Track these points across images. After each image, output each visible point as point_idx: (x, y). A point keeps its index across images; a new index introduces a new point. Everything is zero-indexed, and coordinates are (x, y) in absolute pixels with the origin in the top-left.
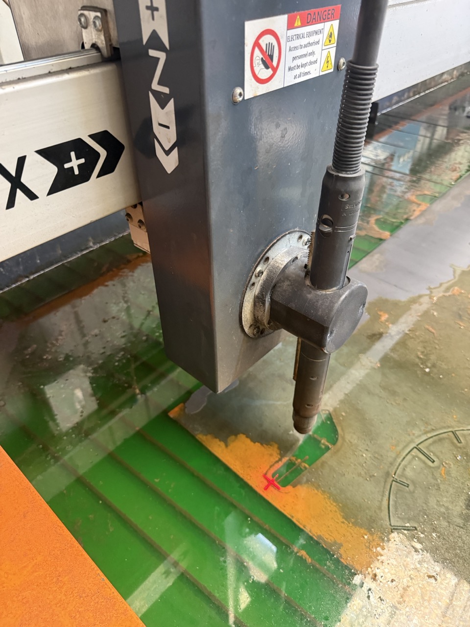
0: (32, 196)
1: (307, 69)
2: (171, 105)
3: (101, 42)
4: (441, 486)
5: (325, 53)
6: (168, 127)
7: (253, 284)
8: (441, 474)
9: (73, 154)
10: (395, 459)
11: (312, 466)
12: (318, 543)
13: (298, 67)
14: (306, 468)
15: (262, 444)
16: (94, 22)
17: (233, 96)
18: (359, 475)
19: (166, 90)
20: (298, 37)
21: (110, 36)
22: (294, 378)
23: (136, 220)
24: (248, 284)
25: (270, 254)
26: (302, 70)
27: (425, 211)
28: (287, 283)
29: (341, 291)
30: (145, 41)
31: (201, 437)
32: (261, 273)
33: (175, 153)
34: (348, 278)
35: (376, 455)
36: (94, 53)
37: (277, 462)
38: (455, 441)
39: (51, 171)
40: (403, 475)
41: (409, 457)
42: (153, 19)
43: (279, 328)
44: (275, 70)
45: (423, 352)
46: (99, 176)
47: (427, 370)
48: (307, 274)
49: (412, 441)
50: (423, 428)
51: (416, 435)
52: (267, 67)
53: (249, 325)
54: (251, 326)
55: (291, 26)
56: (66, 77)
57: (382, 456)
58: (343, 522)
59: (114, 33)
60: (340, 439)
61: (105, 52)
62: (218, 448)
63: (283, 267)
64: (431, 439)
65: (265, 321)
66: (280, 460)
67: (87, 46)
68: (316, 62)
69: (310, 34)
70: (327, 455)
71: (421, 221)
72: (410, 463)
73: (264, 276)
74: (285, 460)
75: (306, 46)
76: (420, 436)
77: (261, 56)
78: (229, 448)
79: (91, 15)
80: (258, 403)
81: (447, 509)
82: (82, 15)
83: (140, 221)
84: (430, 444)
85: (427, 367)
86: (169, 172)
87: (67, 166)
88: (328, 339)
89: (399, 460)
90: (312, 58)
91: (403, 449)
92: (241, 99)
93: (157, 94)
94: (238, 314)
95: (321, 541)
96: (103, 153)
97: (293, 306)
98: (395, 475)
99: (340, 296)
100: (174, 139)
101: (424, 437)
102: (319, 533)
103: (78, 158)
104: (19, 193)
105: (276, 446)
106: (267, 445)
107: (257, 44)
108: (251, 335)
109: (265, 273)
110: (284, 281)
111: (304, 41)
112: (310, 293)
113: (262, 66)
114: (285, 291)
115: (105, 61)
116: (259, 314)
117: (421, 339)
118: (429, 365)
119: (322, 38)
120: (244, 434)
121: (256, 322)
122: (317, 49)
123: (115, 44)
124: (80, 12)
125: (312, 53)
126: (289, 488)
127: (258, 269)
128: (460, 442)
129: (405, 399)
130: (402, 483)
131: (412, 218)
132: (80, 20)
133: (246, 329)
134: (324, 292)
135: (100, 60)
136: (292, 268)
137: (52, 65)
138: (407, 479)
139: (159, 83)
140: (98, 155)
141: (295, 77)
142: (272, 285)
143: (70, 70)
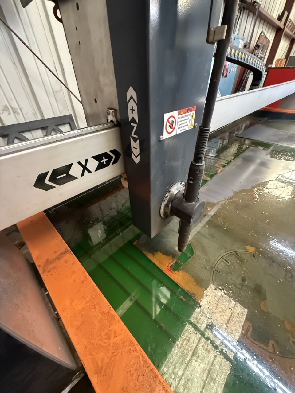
0: (90, 172)
1: (184, 128)
2: (138, 141)
3: (114, 120)
4: (232, 273)
5: (191, 122)
6: (137, 149)
7: (165, 200)
8: (232, 268)
9: (104, 157)
10: (214, 262)
11: (185, 264)
12: (187, 293)
13: (181, 127)
14: (182, 264)
15: (166, 255)
16: (112, 114)
17: (160, 138)
18: (202, 267)
19: (136, 137)
20: (182, 117)
21: (117, 118)
22: (178, 232)
23: (124, 177)
24: (163, 200)
25: (171, 190)
26: (183, 128)
27: (222, 170)
28: (177, 200)
29: (196, 203)
30: (129, 120)
31: (145, 252)
32: (167, 196)
33: (139, 157)
34: (199, 199)
35: (208, 260)
36: (112, 124)
37: (171, 262)
38: (236, 255)
39: (97, 163)
40: (218, 268)
41: (220, 261)
42: (133, 113)
43: (173, 215)
44: (174, 129)
45: (223, 222)
46: (112, 164)
47: (225, 228)
48: (184, 196)
49: (220, 255)
50: (224, 250)
51: (222, 253)
52: (171, 128)
53: (162, 214)
54: (164, 214)
55: (179, 114)
56: (102, 132)
57: (209, 260)
58: (196, 286)
59: (119, 117)
60: (194, 254)
61: (115, 123)
62: (150, 257)
63: (175, 194)
64: (227, 255)
65: (169, 213)
66: (173, 261)
67: (109, 121)
68: (187, 125)
69: (186, 116)
70: (190, 259)
71: (221, 174)
72: (220, 263)
73: (168, 197)
74: (175, 261)
75: (184, 120)
76: (223, 253)
77: (169, 125)
78: (155, 256)
79: (111, 111)
80: (164, 240)
81: (235, 281)
82: (108, 111)
83: (125, 178)
84: (227, 256)
85: (225, 227)
86: (137, 163)
87: (102, 161)
88: (192, 220)
89: (216, 262)
90: (186, 124)
91: (218, 258)
92: (162, 139)
93: (133, 138)
94: (159, 211)
95: (188, 293)
96: (114, 157)
97: (179, 208)
98: (215, 267)
99: (196, 205)
100: (139, 152)
101: (225, 254)
102: (187, 290)
103: (105, 159)
104: (86, 171)
105: (171, 256)
106: (168, 255)
107: (168, 121)
108: (163, 218)
109: (169, 196)
110: (175, 199)
111: (183, 119)
112: (185, 204)
113: (169, 128)
114: (176, 203)
115: (115, 126)
116: (167, 211)
117: (223, 217)
118: (226, 226)
119: (190, 117)
120: (160, 251)
121: (165, 213)
122: (188, 121)
123: (119, 120)
124: (107, 110)
125: (186, 122)
126: (176, 272)
127: (167, 195)
128: (238, 256)
129: (217, 239)
130: (217, 271)
131: (218, 173)
132: (107, 112)
133: (162, 216)
134: (190, 204)
135: (114, 126)
136: (178, 194)
137: (98, 128)
138: (219, 269)
139: (134, 134)
140: (112, 157)
141: (180, 131)
142: (171, 200)
143: (103, 130)
